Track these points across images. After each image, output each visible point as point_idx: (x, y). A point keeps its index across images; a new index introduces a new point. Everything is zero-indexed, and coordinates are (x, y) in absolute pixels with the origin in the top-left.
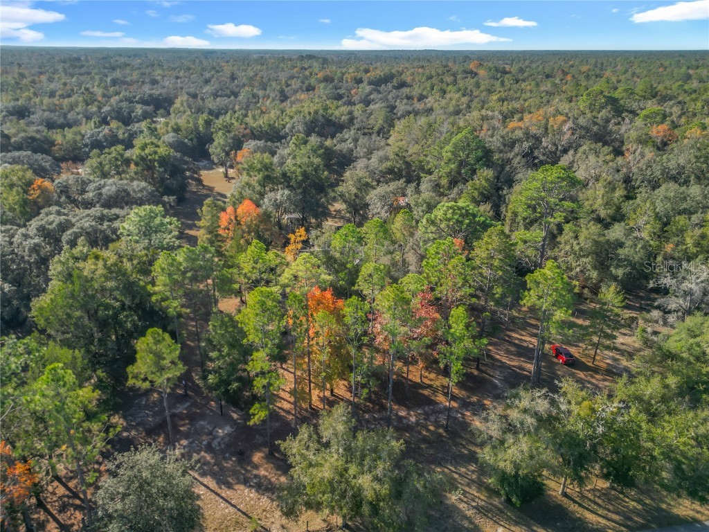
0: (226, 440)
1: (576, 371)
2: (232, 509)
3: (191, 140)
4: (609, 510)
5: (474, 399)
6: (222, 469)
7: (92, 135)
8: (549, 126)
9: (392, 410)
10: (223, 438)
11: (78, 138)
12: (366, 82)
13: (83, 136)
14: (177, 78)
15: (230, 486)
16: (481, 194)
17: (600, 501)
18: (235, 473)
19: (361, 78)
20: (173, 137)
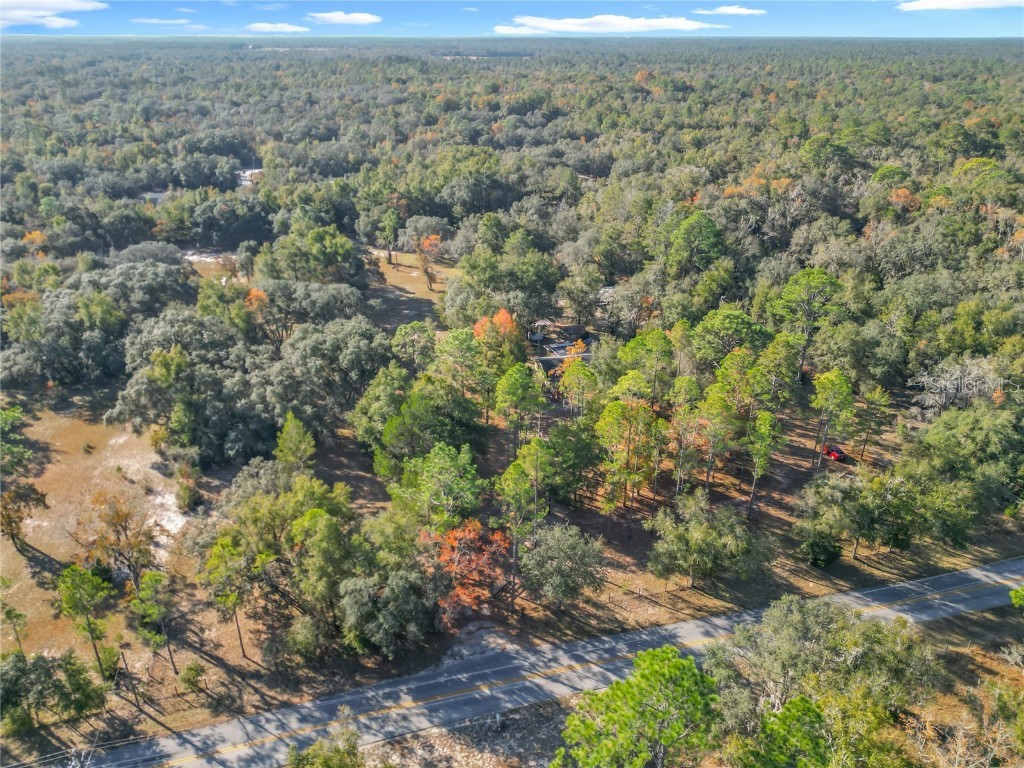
1: (845, 465)
4: (891, 568)
7: (204, 211)
12: (504, 111)
16: (720, 286)
17: (883, 562)
19: (497, 103)
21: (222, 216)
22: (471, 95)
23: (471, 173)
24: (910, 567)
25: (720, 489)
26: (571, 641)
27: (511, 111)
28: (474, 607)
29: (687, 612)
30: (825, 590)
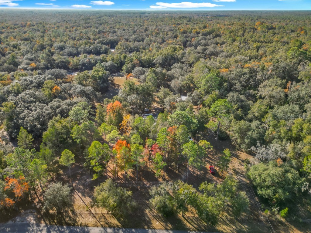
0: (89, 183)
1: (213, 176)
2: (83, 203)
3: (117, 64)
4: (195, 224)
6: (85, 191)
7: (83, 61)
8: (265, 66)
10: (89, 182)
11: (78, 61)
13: (80, 61)
15: (85, 196)
17: (194, 221)
18: (88, 193)
20: (111, 63)
22: (192, 29)
23: (165, 54)
24: (204, 226)
26: (53, 225)
28: (36, 204)
29: (102, 223)
30: (161, 226)
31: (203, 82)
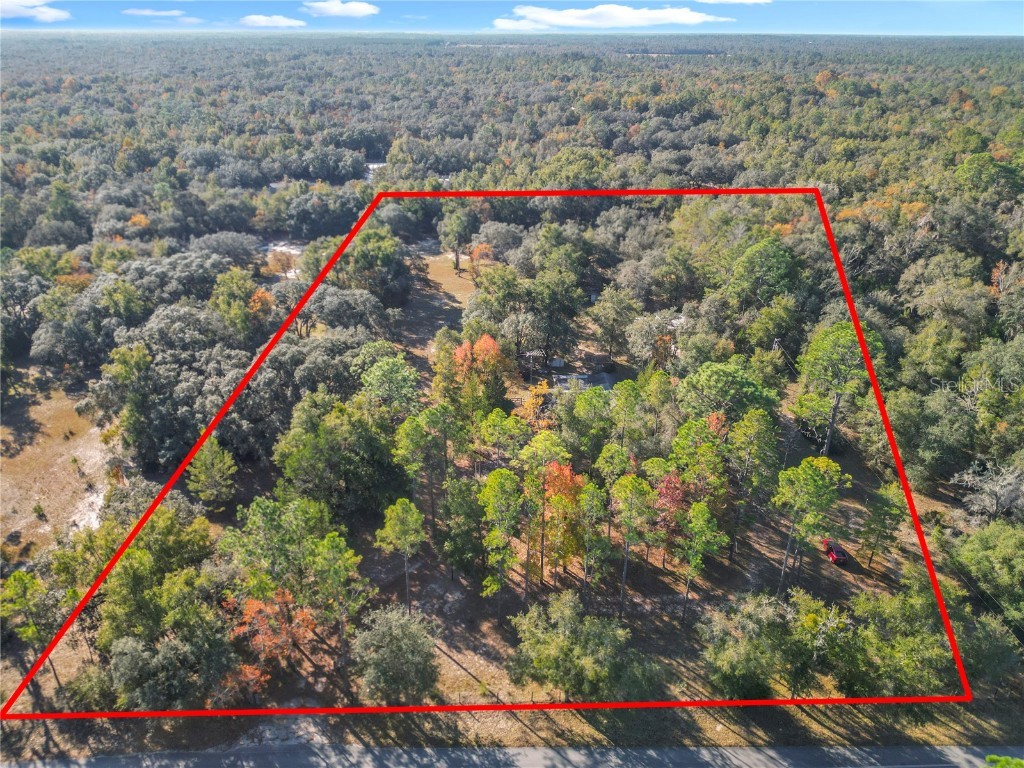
0: (457, 606)
1: (843, 572)
2: (463, 672)
3: (415, 212)
4: (837, 724)
5: (719, 592)
6: (452, 634)
7: (299, 204)
8: (901, 213)
9: (625, 595)
10: (453, 603)
11: (283, 207)
12: (652, 112)
13: (288, 204)
14: (395, 99)
15: (459, 651)
16: (779, 326)
17: (830, 714)
18: (465, 639)
19: (647, 103)
20: (394, 210)
21: (315, 210)
22: (621, 95)
24: (866, 728)
25: (667, 580)
26: (388, 745)
27: (659, 113)
28: (311, 679)
29: (543, 734)
31: (738, 268)
